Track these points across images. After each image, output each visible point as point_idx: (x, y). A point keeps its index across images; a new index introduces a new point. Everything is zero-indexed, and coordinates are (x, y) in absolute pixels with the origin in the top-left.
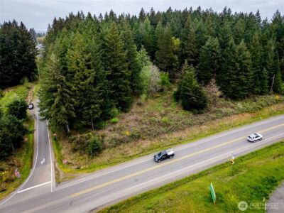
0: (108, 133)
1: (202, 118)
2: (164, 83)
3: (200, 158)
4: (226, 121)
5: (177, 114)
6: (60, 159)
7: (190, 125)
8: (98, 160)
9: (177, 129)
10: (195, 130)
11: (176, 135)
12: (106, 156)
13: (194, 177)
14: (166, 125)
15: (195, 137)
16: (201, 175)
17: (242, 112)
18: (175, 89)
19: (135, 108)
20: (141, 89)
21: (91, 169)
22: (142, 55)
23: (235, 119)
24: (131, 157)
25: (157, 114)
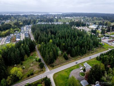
0: (54, 64)
1: (67, 61)
2: (62, 53)
3: (66, 67)
4: (71, 61)
5: (64, 60)
6: (49, 68)
7: (65, 62)
8: (54, 68)
9: (64, 63)
10: (66, 63)
11: (63, 64)
12: (55, 67)
13: (65, 70)
14: (62, 62)
15: (66, 64)
16: (66, 69)
17: (73, 60)
18: (63, 55)
19: (57, 59)
20: (58, 55)
21: (53, 69)
22: (58, 48)
23: (72, 61)
24: (58, 67)
25: (61, 60)
